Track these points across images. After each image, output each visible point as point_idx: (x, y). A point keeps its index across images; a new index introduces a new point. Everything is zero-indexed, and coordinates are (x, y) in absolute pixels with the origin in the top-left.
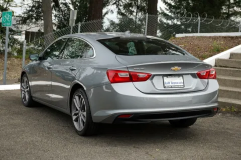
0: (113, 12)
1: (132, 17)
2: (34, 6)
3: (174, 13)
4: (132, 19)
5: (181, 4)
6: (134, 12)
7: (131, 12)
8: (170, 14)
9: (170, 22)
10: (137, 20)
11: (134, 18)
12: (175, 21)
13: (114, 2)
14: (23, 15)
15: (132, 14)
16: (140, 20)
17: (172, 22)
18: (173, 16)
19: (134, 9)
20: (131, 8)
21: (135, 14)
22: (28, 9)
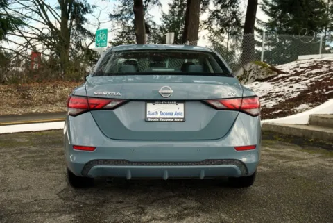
0: (205, 38)
1: (222, 44)
2: (123, 32)
5: (273, 30)
6: (224, 38)
10: (229, 46)
11: (225, 45)
12: (267, 47)
13: (207, 26)
14: (113, 41)
15: (223, 40)
16: (231, 47)
19: (225, 35)
20: (222, 35)
21: (226, 40)
22: (119, 35)
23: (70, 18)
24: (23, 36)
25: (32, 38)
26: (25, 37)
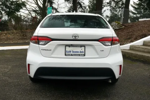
0: (108, 10)
1: (116, 13)
2: (71, 8)
3: (137, 11)
4: (117, 14)
7: (116, 11)
8: (135, 12)
9: (135, 16)
10: (119, 15)
12: (138, 15)
15: (116, 12)
17: (136, 16)
18: (137, 13)
22: (69, 9)
23: (47, 2)
24: (27, 10)
25: (31, 11)
26: (28, 10)
